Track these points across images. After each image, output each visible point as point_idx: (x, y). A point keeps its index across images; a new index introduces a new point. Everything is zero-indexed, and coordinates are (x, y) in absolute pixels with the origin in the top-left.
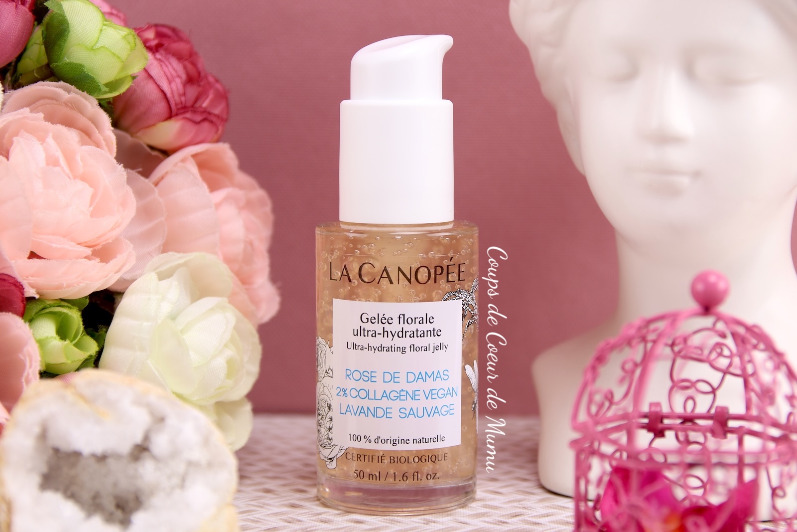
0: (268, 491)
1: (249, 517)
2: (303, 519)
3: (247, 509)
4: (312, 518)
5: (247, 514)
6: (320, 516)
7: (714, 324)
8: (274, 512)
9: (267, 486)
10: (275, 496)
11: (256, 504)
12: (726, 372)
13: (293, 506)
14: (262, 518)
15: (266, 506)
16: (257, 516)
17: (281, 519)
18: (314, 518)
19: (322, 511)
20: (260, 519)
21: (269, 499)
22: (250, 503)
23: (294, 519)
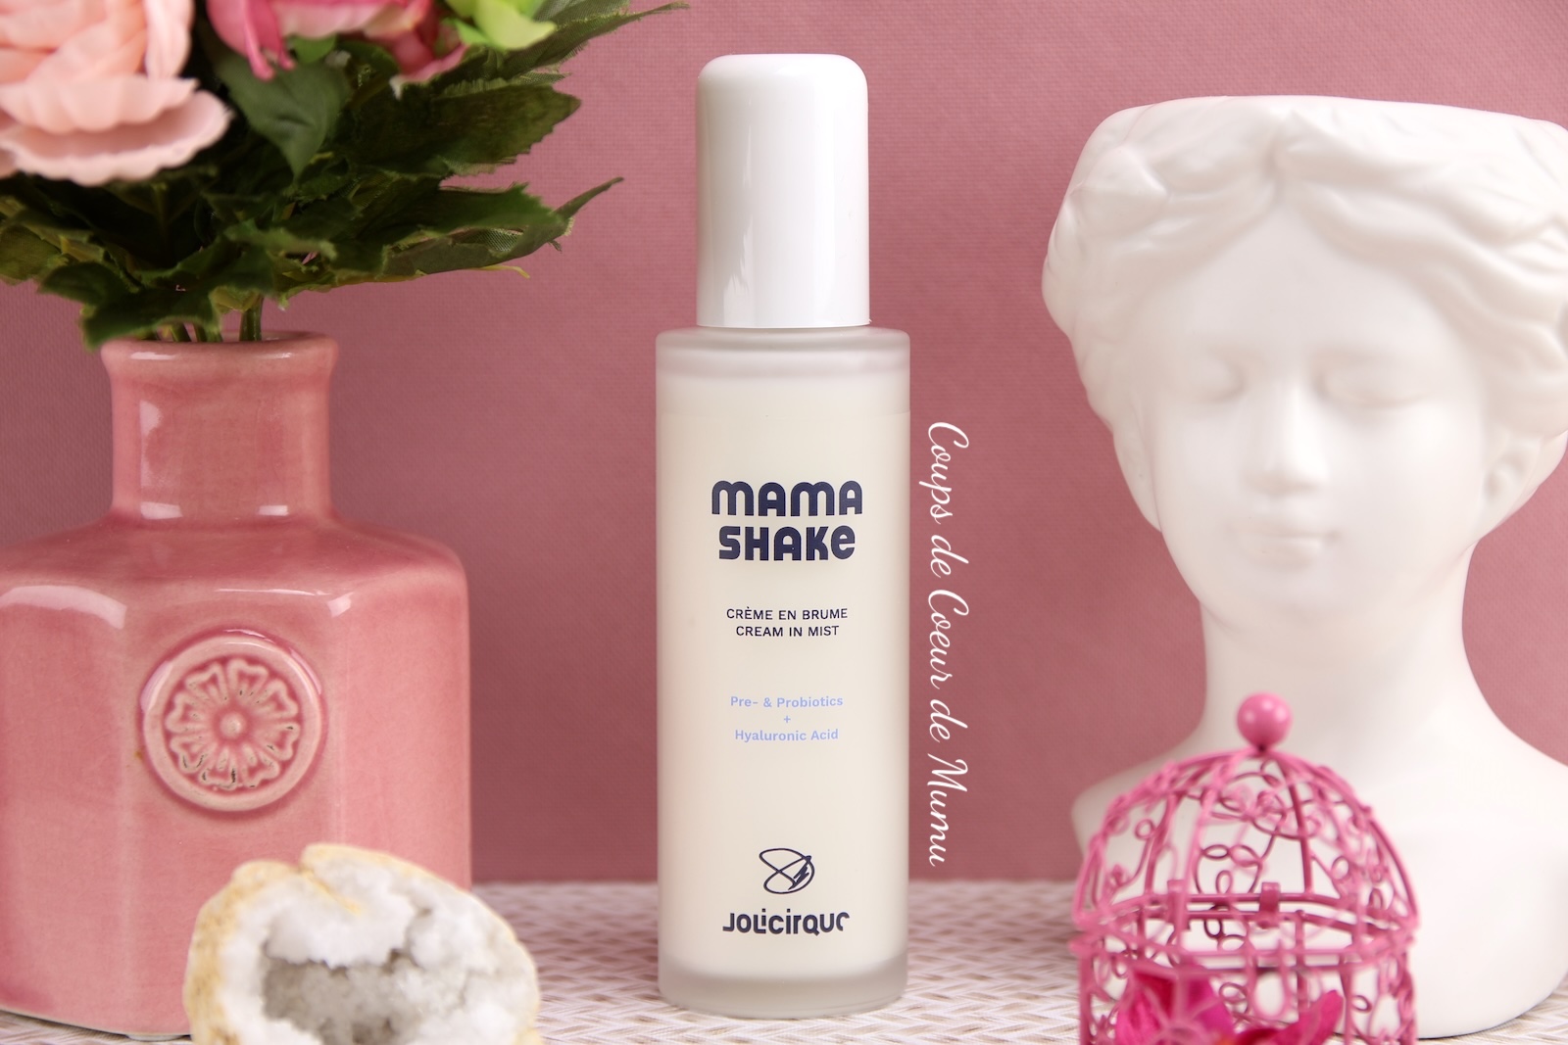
0: (602, 998)
1: (581, 1036)
2: (661, 1038)
3: (576, 1025)
4: (673, 1037)
5: (578, 1032)
6: (684, 1034)
7: (1262, 767)
8: (617, 1028)
9: (598, 991)
10: (614, 1006)
11: (588, 1017)
12: (1275, 834)
13: (643, 1020)
14: (600, 1037)
15: (603, 1021)
16: (593, 1034)
17: (628, 1038)
18: (676, 1036)
19: (686, 1027)
20: (598, 1039)
21: (605, 1010)
22: (577, 1015)
23: (647, 1038)
